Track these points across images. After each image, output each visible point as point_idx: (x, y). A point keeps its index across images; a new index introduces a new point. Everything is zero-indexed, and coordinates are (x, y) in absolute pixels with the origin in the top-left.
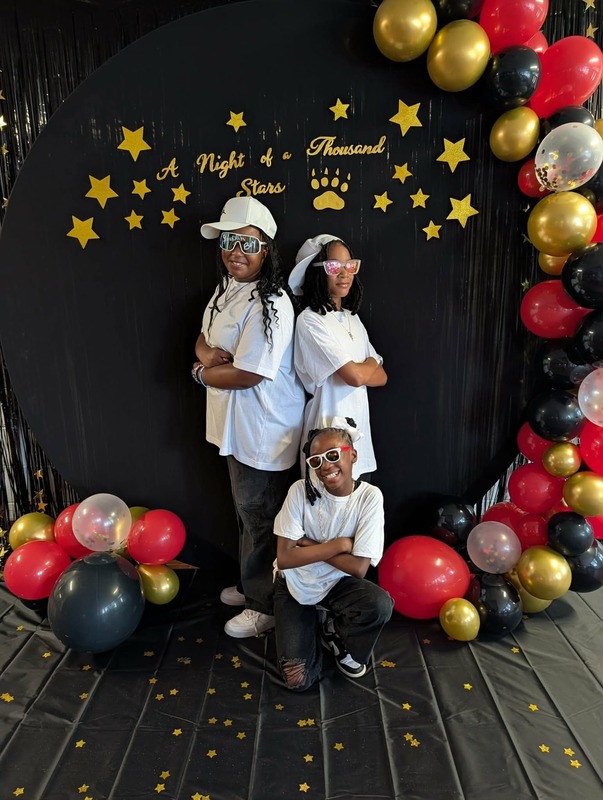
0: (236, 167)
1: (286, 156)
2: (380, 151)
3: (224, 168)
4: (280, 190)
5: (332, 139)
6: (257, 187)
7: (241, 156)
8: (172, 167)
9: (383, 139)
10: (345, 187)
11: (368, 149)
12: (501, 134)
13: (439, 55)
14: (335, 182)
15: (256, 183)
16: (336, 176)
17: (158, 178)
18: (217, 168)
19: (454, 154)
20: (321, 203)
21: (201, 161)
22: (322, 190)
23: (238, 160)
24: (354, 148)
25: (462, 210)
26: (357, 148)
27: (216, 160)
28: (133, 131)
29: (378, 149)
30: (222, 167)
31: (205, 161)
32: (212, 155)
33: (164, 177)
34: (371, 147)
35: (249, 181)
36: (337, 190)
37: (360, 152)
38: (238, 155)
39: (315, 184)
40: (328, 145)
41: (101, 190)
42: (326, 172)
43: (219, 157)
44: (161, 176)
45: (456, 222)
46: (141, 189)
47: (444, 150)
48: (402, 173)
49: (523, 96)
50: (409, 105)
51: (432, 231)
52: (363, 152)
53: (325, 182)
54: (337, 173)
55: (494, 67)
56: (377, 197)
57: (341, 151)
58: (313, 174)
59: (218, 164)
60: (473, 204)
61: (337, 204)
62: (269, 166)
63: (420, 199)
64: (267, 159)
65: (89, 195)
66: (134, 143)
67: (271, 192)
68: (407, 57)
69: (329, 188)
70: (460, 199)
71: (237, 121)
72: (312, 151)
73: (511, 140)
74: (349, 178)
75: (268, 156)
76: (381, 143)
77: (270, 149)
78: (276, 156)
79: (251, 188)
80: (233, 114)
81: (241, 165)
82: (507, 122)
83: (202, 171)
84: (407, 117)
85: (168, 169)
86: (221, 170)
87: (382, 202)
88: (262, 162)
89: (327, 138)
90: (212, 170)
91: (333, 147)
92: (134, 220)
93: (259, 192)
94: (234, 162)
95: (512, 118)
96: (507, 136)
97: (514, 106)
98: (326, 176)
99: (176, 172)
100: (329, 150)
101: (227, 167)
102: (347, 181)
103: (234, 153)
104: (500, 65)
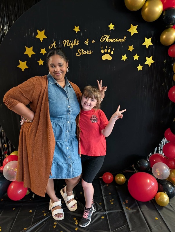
0: (76, 45)
1: (93, 42)
2: (124, 41)
3: (72, 45)
4: (91, 53)
5: (108, 36)
6: (83, 52)
7: (78, 41)
8: (54, 44)
9: (125, 37)
10: (112, 53)
11: (120, 40)
12: (164, 37)
13: (146, 9)
14: (109, 51)
15: (83, 51)
16: (109, 49)
17: (49, 48)
18: (69, 45)
19: (148, 42)
20: (104, 58)
21: (64, 42)
22: (105, 53)
23: (77, 42)
24: (116, 40)
25: (149, 61)
26: (117, 39)
27: (69, 42)
28: (41, 31)
29: (124, 40)
30: (71, 45)
31: (66, 42)
32: (68, 41)
33: (51, 48)
34: (121, 39)
35: (80, 50)
36: (110, 54)
37: (118, 41)
38: (77, 41)
39: (102, 51)
40: (107, 38)
41: (29, 52)
42: (106, 48)
43: (70, 41)
44: (50, 47)
45: (148, 65)
46: (43, 51)
47: (144, 41)
48: (131, 48)
49: (172, 24)
50: (134, 26)
51: (140, 68)
52: (119, 41)
53: (106, 51)
54: (110, 48)
55: (164, 14)
56: (122, 56)
57: (112, 40)
58: (102, 48)
59: (70, 44)
60: (153, 59)
61: (109, 58)
62: (87, 45)
63: (136, 57)
64: (87, 42)
65: (25, 53)
66: (41, 35)
67: (88, 54)
68: (135, 9)
69: (107, 53)
70: (149, 58)
71: (77, 29)
72: (102, 40)
73: (168, 39)
74: (114, 50)
75: (87, 41)
76: (125, 38)
77: (88, 39)
78: (90, 42)
79: (81, 52)
80: (75, 27)
81: (78, 44)
82: (166, 33)
83: (64, 46)
84: (133, 30)
85: (53, 45)
86: (71, 46)
87: (124, 58)
88: (85, 43)
89: (107, 36)
90: (68, 46)
91: (109, 39)
92: (41, 62)
93: (84, 53)
94: (75, 43)
95: (168, 31)
96: (166, 37)
97: (169, 27)
98: (106, 49)
99: (55, 46)
100: (107, 40)
101: (73, 45)
102: (113, 50)
103: (75, 40)
104: (166, 14)
